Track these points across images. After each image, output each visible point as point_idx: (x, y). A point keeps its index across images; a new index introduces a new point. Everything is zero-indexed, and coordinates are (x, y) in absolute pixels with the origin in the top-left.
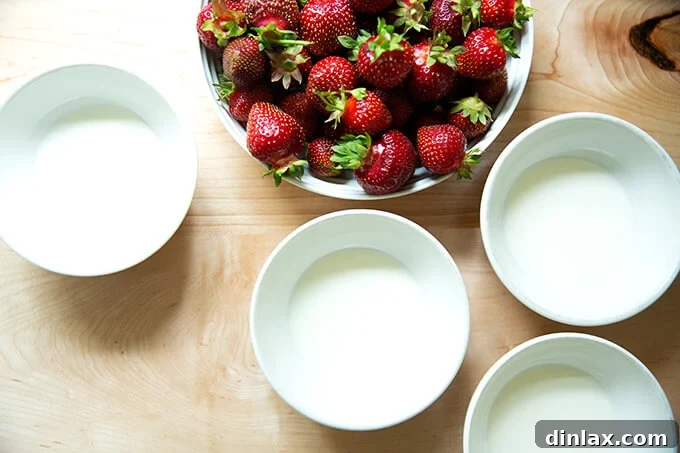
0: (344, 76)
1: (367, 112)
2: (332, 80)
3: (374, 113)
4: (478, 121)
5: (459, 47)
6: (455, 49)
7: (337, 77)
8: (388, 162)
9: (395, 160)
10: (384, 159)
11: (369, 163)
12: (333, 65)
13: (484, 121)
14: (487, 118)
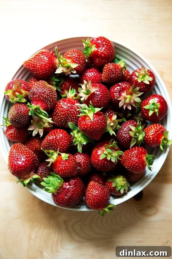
0: (63, 143)
1: (64, 167)
2: (56, 143)
3: (68, 169)
4: (120, 190)
5: (122, 152)
6: (119, 152)
7: (59, 143)
8: (69, 194)
9: (72, 195)
10: (67, 192)
11: (59, 192)
12: (60, 135)
13: (122, 192)
14: (125, 190)
